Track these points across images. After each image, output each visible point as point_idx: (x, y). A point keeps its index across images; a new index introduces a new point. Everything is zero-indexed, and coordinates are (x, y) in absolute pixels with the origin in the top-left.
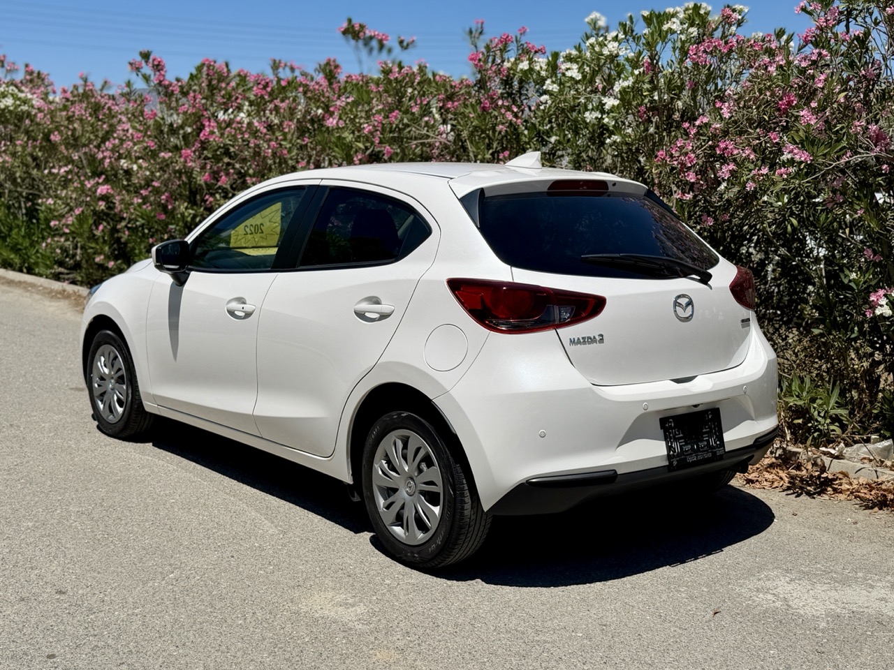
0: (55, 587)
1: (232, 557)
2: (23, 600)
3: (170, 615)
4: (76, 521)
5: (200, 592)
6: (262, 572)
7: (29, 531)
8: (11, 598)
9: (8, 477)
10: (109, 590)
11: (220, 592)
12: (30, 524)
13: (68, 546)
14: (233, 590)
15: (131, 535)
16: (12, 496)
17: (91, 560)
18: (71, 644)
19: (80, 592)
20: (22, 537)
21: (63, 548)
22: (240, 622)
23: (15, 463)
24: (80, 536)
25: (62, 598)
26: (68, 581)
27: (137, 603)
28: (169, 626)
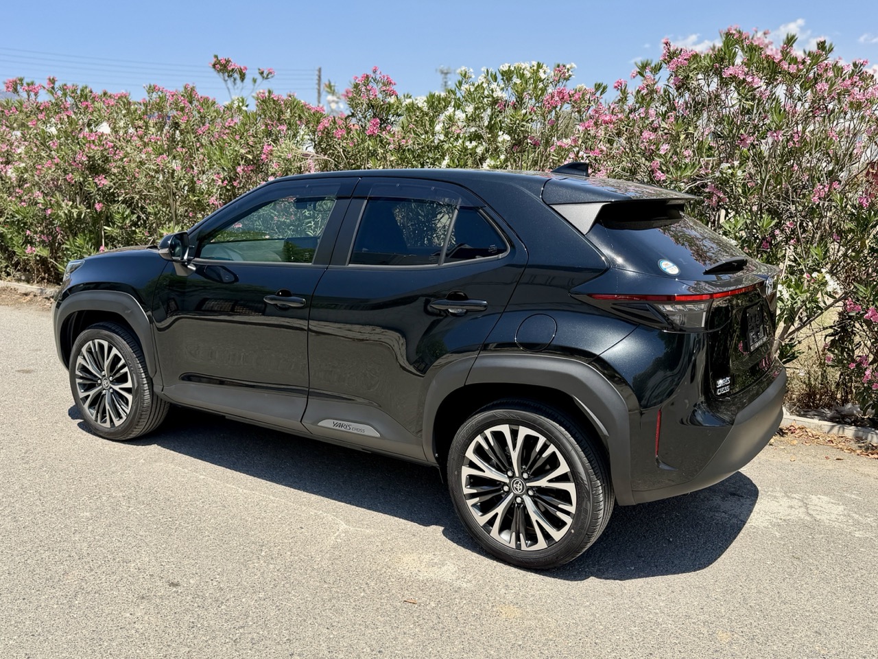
0: (164, 580)
1: (302, 528)
2: (143, 598)
3: (294, 596)
4: (129, 507)
5: (302, 568)
6: (340, 541)
7: (91, 521)
8: (130, 597)
9: (27, 466)
10: (218, 576)
11: (320, 566)
12: (88, 514)
13: (141, 533)
14: (330, 562)
15: (193, 516)
16: (47, 486)
17: (175, 546)
18: (227, 640)
19: (192, 581)
20: (90, 528)
21: (139, 537)
22: (362, 594)
23: (23, 451)
24: (146, 522)
25: (180, 591)
26: (171, 571)
27: (254, 586)
28: (302, 607)
